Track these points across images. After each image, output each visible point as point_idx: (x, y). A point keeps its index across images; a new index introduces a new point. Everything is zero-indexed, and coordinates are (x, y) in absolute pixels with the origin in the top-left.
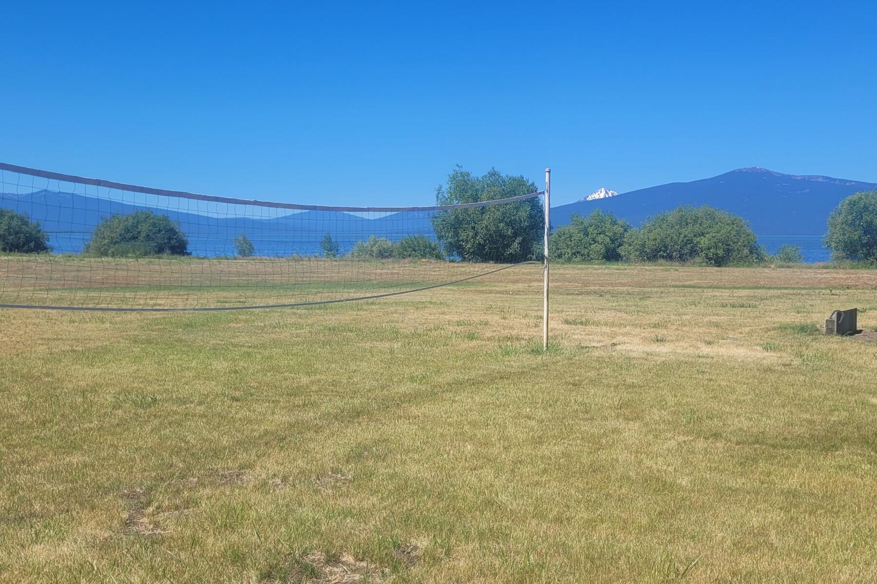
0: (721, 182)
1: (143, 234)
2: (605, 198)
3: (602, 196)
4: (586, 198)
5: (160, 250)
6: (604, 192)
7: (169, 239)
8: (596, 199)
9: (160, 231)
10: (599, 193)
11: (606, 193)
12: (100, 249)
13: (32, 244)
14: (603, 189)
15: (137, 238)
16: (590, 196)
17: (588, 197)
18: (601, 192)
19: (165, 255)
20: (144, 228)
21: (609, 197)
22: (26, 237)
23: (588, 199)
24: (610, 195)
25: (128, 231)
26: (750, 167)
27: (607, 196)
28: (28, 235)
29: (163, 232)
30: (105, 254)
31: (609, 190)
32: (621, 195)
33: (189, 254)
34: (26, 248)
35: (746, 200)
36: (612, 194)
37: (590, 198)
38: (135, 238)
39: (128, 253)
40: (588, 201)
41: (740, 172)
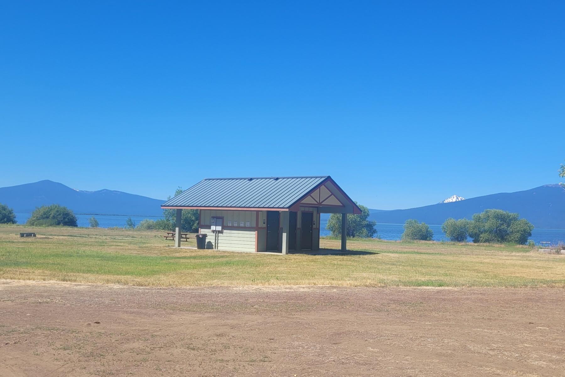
0: (534, 193)
1: (51, 216)
2: (456, 202)
3: (454, 200)
4: (443, 201)
5: (58, 224)
6: (456, 198)
7: (64, 218)
8: (450, 202)
9: (60, 214)
10: (452, 198)
11: (457, 198)
12: (31, 222)
13: (5, 219)
14: (455, 196)
15: (48, 217)
16: (446, 200)
17: (445, 200)
18: (454, 198)
19: (60, 226)
20: (53, 213)
21: (459, 201)
22: (3, 215)
23: (445, 202)
24: (460, 200)
25: (45, 214)
26: (554, 184)
27: (458, 200)
28: (4, 215)
29: (62, 215)
30: (33, 224)
31: (459, 197)
32: (466, 200)
33: (76, 226)
34: (3, 221)
35: (551, 205)
36: (461, 199)
37: (446, 201)
38: (47, 217)
39: (43, 224)
40: (445, 203)
41: (547, 187)
